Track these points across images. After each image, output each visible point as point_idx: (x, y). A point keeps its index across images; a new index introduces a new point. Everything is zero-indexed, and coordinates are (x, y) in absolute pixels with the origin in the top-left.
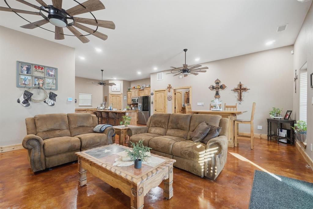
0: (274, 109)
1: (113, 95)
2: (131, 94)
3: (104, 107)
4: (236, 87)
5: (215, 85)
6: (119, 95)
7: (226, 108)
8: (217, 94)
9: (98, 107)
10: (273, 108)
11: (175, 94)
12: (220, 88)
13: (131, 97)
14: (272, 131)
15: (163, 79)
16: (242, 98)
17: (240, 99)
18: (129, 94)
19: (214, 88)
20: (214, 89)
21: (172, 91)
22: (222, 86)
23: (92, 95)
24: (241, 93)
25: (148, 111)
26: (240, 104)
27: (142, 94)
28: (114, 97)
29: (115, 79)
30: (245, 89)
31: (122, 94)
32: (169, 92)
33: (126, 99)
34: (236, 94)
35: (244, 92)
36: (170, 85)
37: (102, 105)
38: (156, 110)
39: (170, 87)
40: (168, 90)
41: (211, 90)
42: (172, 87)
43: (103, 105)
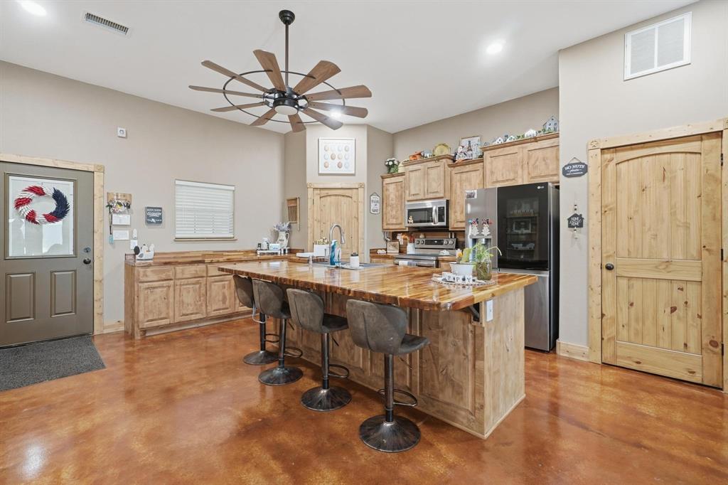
1: (325, 192)
2: (402, 188)
3: (286, 242)
6: (348, 193)
9: (260, 245)
13: (401, 197)
18: (392, 188)
23: (234, 191)
25: (540, 266)
27: (469, 181)
28: (328, 198)
31: (362, 186)
33: (378, 206)
37: (276, 235)
38: (609, 268)
43: (283, 235)
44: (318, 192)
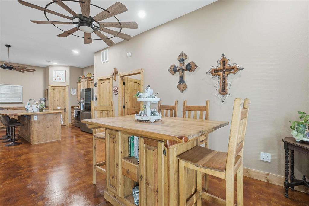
0: (301, 115)
1: (55, 88)
3: (44, 104)
4: (216, 64)
5: (177, 64)
6: (63, 88)
7: (187, 111)
8: (182, 81)
10: (300, 113)
11: (124, 84)
12: (187, 69)
14: (296, 170)
15: (107, 61)
16: (227, 88)
17: (224, 91)
18: (79, 86)
19: (177, 71)
20: (177, 73)
21: (119, 78)
22: (189, 65)
23: (22, 87)
24: (224, 79)
26: (223, 101)
28: (56, 90)
29: (55, 63)
30: (233, 69)
31: (68, 86)
32: (115, 80)
34: (216, 81)
35: (231, 74)
36: (116, 69)
39: (115, 73)
40: (113, 77)
41: (172, 73)
42: (119, 73)
44: (53, 88)
